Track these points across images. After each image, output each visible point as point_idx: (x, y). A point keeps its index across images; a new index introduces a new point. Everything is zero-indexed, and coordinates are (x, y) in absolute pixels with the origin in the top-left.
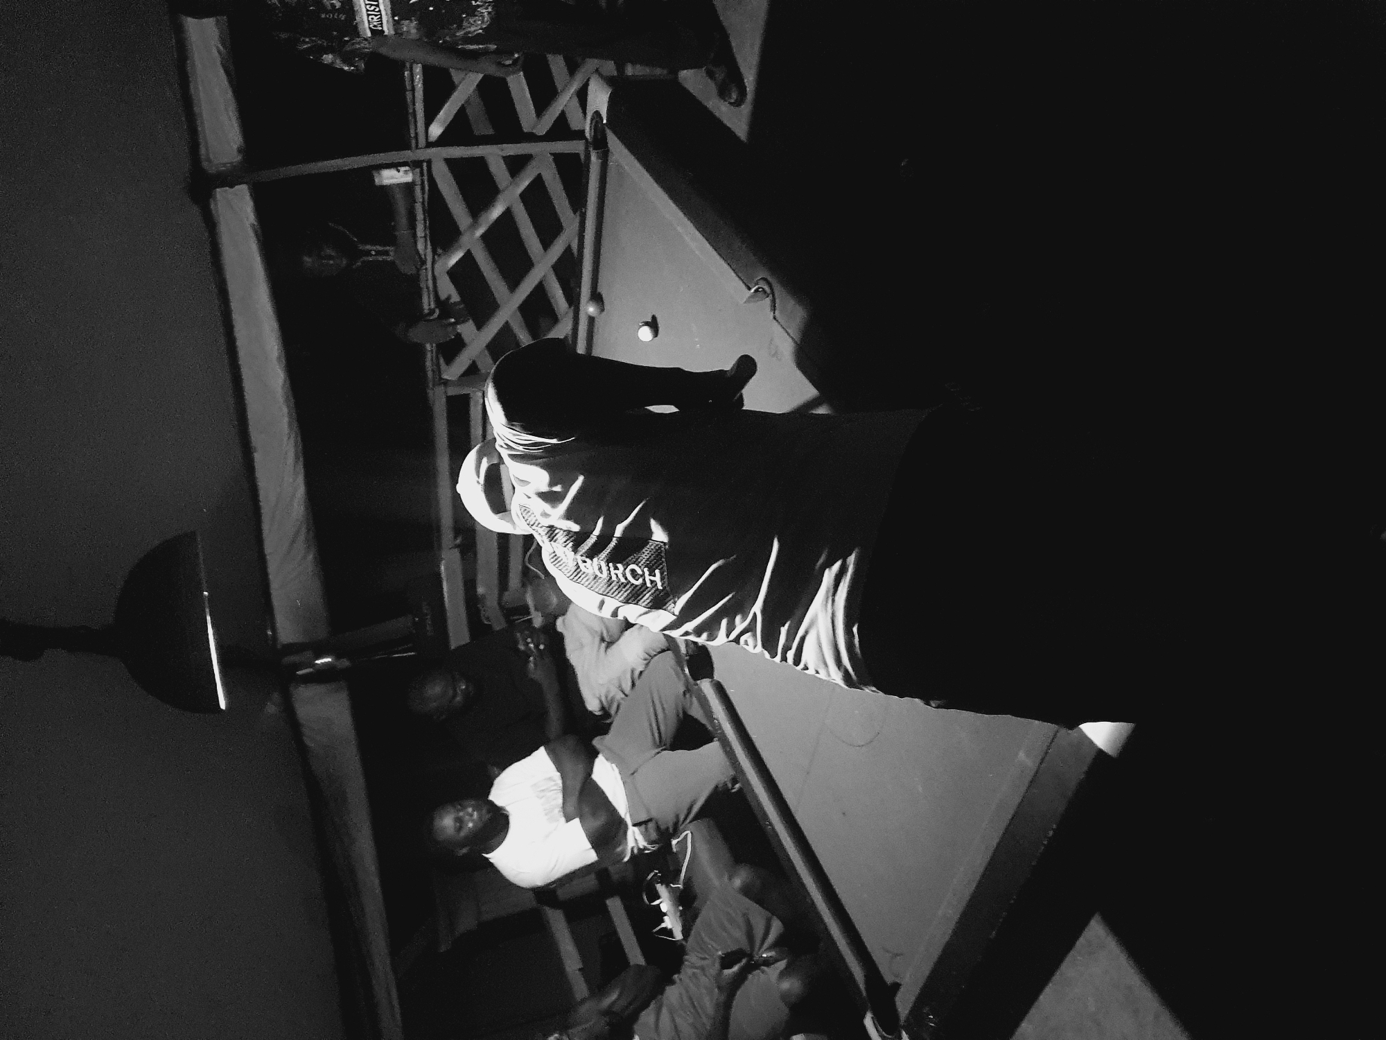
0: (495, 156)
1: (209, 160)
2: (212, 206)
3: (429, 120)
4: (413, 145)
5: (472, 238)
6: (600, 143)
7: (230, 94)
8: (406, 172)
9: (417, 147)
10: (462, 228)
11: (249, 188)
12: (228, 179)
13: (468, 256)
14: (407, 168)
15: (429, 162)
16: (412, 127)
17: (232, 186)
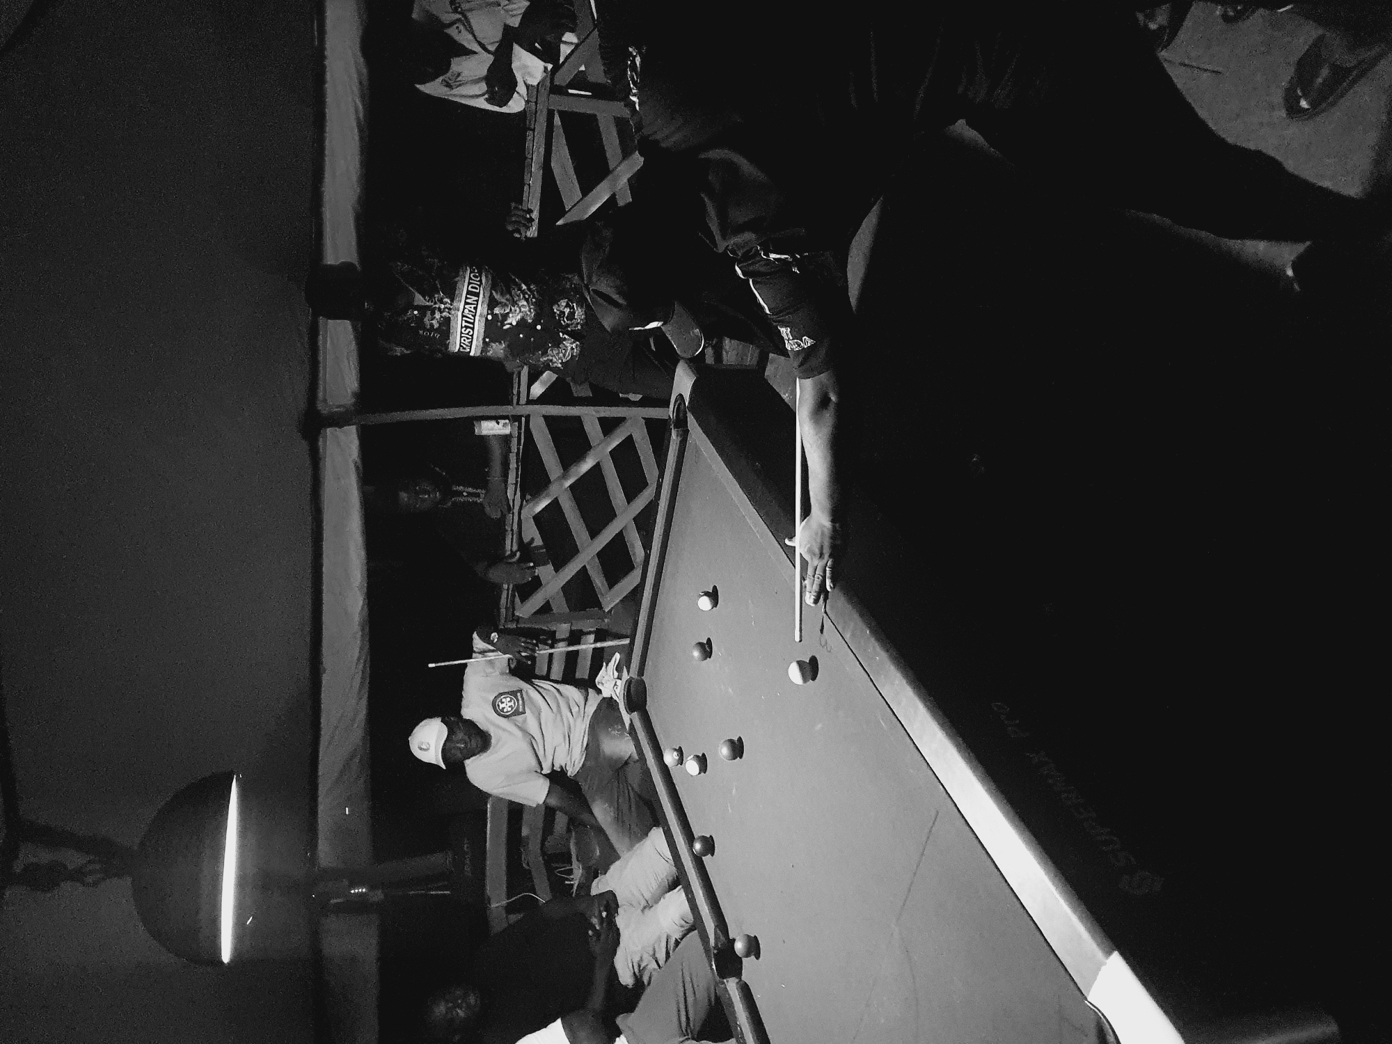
0: (590, 416)
1: (325, 400)
2: (320, 443)
3: (531, 382)
4: (515, 401)
5: (561, 488)
6: (681, 423)
7: (353, 346)
8: (505, 425)
9: (518, 403)
10: (552, 478)
11: (357, 429)
12: (339, 420)
13: (555, 504)
14: (507, 421)
15: (528, 418)
16: (516, 386)
17: (341, 427)
